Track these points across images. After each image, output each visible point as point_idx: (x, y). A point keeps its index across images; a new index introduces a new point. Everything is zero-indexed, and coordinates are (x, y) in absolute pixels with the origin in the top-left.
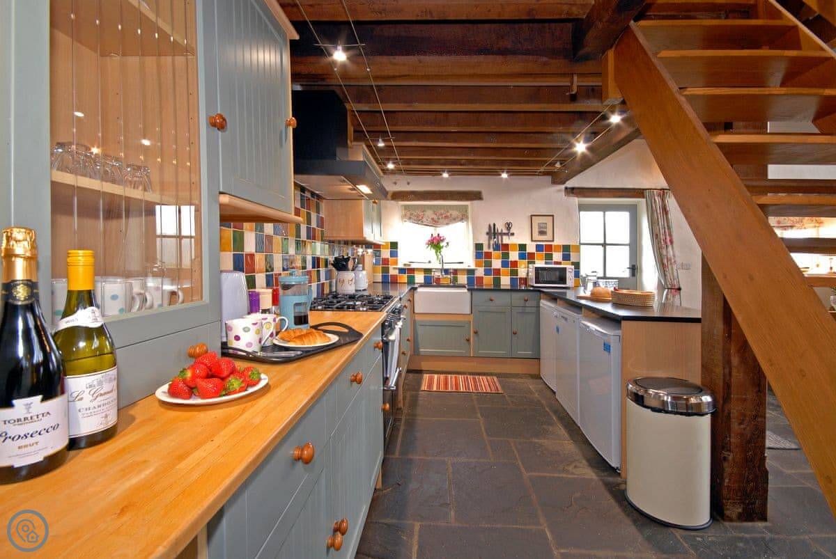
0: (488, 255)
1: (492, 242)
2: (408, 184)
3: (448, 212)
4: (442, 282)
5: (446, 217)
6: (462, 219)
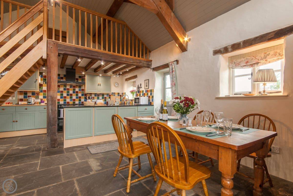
0: (137, 95)
1: (138, 91)
2: (127, 76)
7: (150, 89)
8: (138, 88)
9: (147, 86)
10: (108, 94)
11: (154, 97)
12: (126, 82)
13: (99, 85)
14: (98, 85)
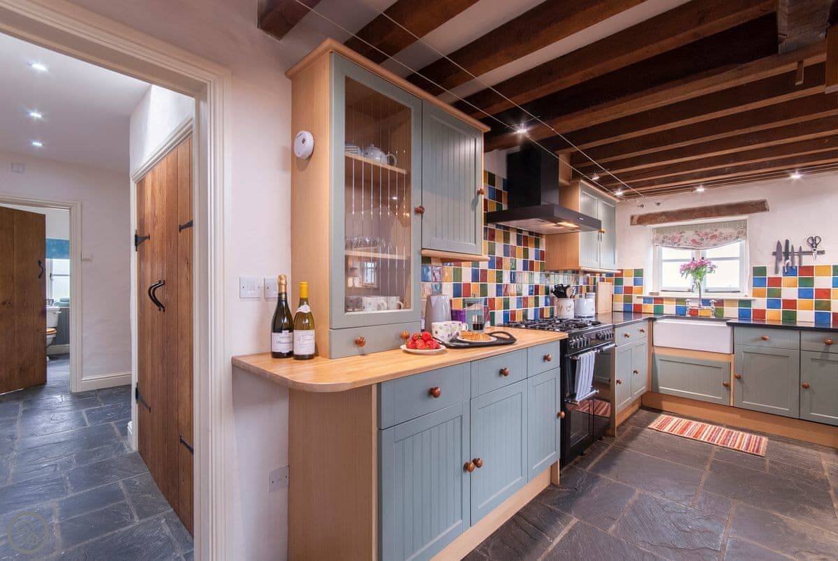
0: (776, 282)
1: (781, 265)
2: (658, 204)
3: (716, 230)
4: (700, 313)
5: (714, 237)
6: (738, 237)
8: (786, 253)
14: (599, 237)
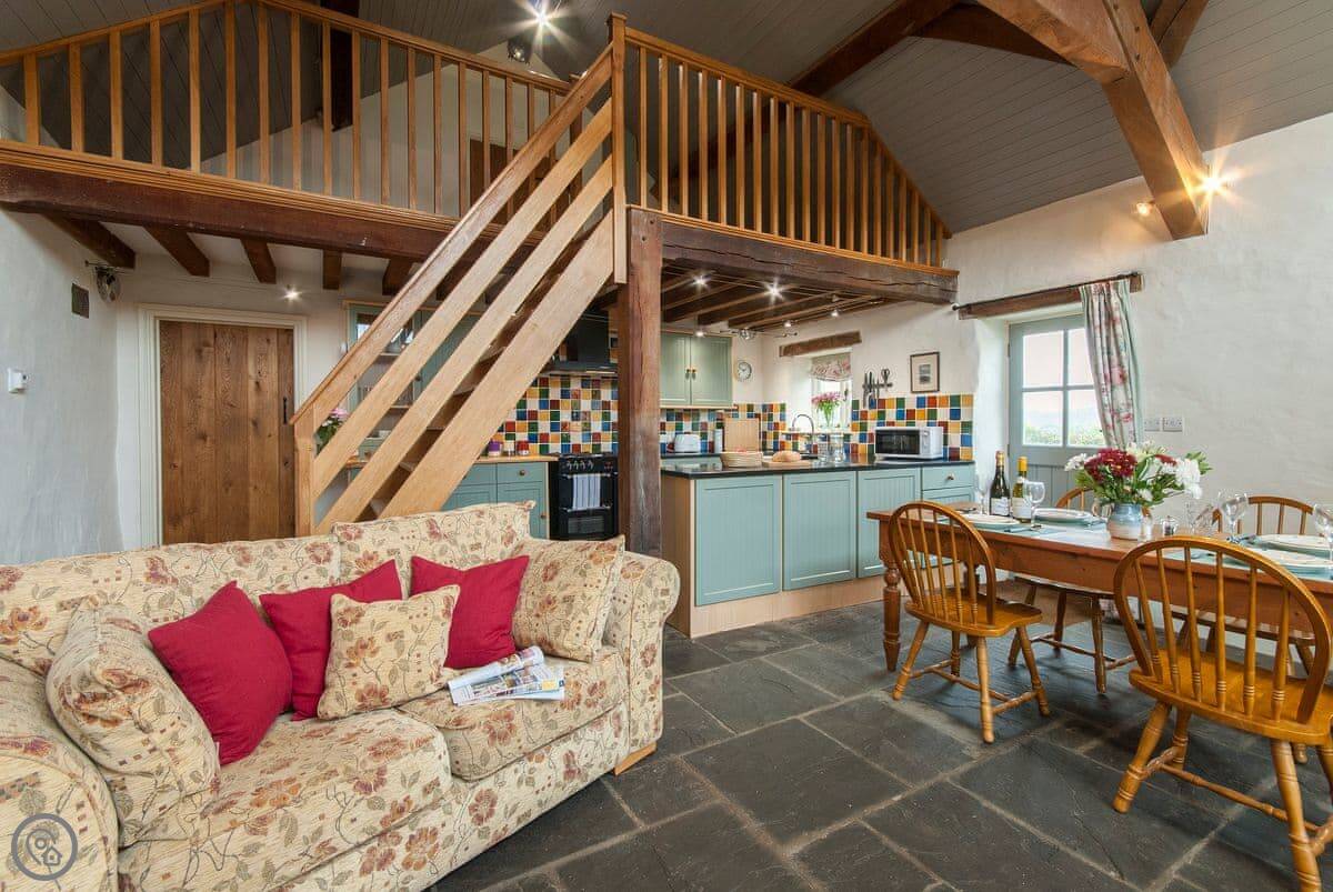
0: (864, 415)
1: (868, 398)
2: (796, 334)
7: (946, 391)
8: (869, 385)
9: (924, 380)
10: (714, 410)
11: (974, 429)
12: (786, 358)
13: (691, 374)
14: (687, 376)
